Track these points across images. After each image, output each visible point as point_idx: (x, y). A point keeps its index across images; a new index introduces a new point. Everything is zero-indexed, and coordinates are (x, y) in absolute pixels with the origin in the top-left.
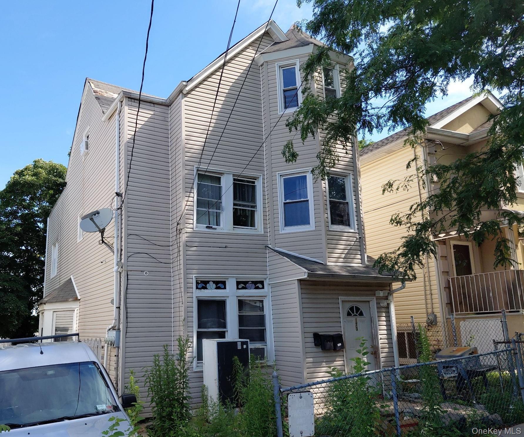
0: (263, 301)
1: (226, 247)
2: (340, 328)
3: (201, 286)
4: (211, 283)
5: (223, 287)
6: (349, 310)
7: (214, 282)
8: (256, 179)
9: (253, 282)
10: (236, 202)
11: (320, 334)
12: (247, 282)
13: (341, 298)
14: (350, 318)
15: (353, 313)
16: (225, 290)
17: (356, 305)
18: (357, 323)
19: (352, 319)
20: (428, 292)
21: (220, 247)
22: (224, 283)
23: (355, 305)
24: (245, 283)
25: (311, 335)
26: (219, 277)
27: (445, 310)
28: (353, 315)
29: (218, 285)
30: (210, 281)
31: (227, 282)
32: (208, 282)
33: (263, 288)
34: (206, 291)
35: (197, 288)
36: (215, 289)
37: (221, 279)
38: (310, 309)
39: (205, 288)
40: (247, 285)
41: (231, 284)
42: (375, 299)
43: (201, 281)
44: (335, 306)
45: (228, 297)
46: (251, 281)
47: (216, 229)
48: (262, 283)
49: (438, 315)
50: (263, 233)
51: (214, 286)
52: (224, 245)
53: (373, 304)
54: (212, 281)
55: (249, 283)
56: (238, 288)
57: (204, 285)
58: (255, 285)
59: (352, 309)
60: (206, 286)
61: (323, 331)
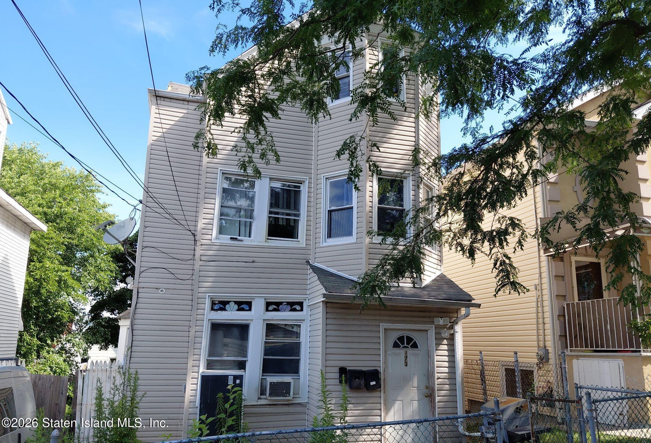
0: (300, 325)
1: (253, 262)
2: (378, 362)
3: (218, 307)
4: (232, 304)
5: (248, 308)
6: (397, 340)
7: (236, 303)
8: (302, 183)
9: (288, 303)
10: (272, 210)
11: (348, 368)
12: (281, 303)
13: (383, 326)
14: (397, 350)
15: (403, 344)
16: (249, 312)
17: (408, 335)
18: (407, 357)
19: (401, 352)
20: (541, 320)
21: (245, 262)
22: (249, 304)
23: (405, 334)
24: (278, 304)
25: (337, 370)
26: (243, 297)
27: (558, 345)
28: (402, 346)
29: (242, 306)
30: (231, 301)
31: (253, 304)
32: (228, 302)
33: (302, 310)
34: (223, 313)
35: (212, 309)
36: (237, 310)
37: (245, 299)
38: (338, 338)
39: (223, 309)
40: (281, 306)
41: (258, 305)
42: (434, 327)
43: (219, 301)
44: (374, 334)
45: (252, 320)
46: (286, 302)
47: (242, 241)
48: (301, 304)
49: (551, 350)
50: (304, 246)
51: (236, 307)
52: (251, 260)
53: (432, 333)
54: (233, 301)
55: (283, 304)
56: (267, 310)
57: (222, 306)
58: (291, 307)
59: (401, 339)
60: (225, 307)
61: (352, 365)
